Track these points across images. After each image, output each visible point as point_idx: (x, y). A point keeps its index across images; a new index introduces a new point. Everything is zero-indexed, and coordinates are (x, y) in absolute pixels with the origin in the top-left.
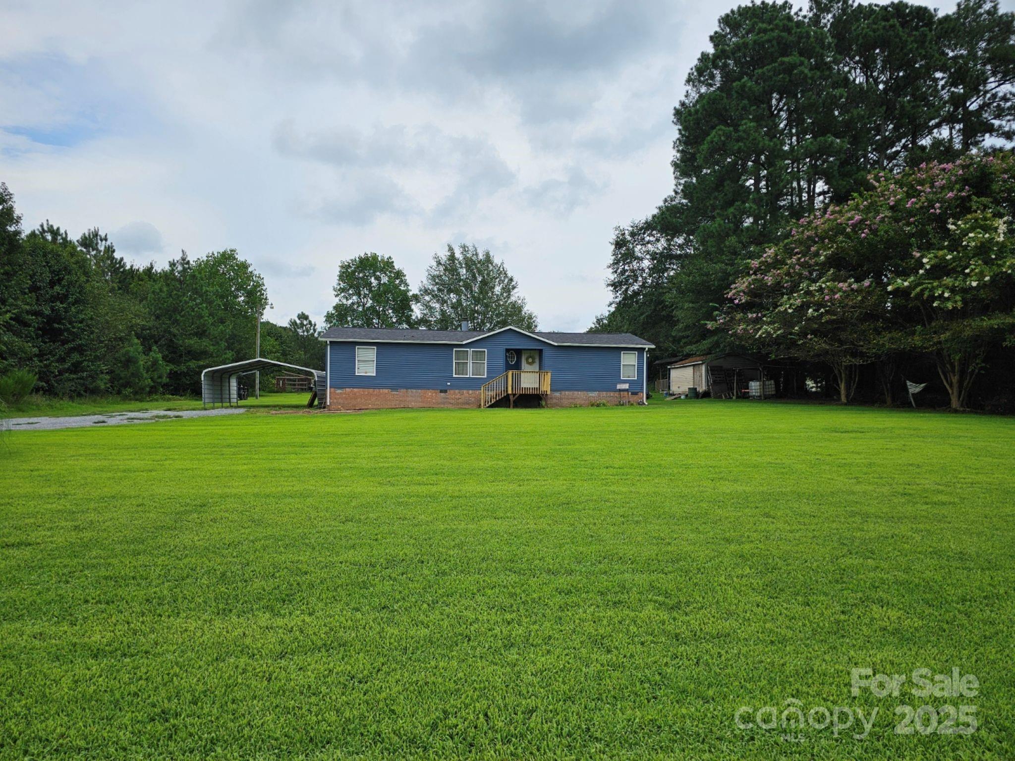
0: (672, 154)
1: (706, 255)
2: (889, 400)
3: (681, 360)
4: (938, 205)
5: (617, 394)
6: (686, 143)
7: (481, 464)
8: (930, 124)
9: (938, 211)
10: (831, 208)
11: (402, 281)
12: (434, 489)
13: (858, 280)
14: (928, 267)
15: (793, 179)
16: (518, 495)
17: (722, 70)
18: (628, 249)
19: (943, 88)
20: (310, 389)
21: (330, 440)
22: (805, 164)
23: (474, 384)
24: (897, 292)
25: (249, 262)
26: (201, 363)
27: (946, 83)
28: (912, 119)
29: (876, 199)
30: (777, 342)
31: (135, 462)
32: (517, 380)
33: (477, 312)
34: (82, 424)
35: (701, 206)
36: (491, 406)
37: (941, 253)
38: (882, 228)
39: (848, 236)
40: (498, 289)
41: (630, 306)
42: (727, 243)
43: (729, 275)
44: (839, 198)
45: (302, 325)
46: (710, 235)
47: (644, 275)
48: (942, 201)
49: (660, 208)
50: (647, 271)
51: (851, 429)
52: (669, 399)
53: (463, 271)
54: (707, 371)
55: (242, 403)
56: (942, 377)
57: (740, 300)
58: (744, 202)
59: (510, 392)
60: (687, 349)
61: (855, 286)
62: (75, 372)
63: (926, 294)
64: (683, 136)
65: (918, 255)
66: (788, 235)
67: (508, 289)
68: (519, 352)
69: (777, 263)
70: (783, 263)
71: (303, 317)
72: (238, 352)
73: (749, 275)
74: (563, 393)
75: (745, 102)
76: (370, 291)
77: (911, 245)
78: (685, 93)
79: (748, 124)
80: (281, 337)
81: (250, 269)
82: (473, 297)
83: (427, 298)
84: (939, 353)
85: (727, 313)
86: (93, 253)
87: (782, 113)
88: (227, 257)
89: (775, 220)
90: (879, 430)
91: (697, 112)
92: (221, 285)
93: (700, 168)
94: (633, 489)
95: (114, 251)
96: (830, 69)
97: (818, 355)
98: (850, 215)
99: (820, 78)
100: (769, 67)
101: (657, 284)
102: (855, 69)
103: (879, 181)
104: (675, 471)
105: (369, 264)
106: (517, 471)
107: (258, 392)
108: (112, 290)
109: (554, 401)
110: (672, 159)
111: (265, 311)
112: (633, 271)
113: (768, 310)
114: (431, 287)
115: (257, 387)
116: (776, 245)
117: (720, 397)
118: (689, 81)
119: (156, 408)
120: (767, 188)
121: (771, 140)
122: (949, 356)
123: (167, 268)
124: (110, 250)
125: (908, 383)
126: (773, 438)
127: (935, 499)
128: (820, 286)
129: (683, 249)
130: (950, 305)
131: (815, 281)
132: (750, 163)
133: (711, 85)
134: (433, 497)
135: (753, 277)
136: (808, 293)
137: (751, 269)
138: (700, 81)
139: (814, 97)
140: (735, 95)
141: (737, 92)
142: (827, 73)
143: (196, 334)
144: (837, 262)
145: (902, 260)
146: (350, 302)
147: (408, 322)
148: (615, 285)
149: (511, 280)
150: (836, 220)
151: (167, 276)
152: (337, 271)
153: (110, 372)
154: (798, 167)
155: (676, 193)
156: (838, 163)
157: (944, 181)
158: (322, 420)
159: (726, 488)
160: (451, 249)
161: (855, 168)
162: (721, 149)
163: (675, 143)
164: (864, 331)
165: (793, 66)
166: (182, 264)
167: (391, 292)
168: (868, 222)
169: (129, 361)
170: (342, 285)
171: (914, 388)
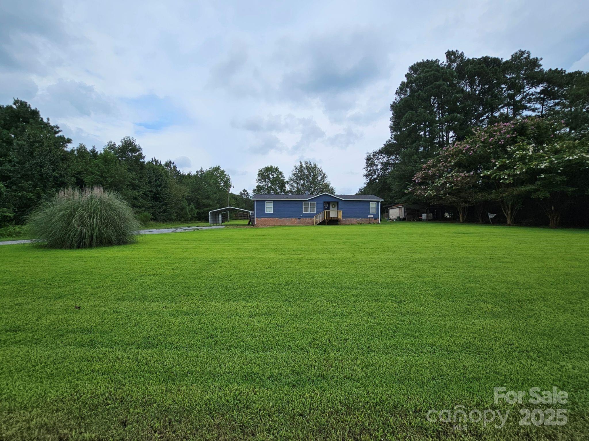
0: (390, 123)
1: (404, 163)
2: (481, 221)
3: (394, 205)
4: (502, 140)
5: (368, 220)
6: (395, 118)
7: (317, 247)
8: (499, 107)
9: (503, 143)
10: (457, 143)
11: (282, 176)
12: (300, 256)
13: (468, 172)
14: (498, 166)
15: (440, 131)
16: (333, 259)
17: (410, 88)
18: (372, 161)
19: (505, 91)
20: (248, 219)
21: (258, 237)
22: (445, 125)
23: (311, 216)
24: (485, 177)
25: (225, 170)
26: (208, 209)
27: (506, 89)
28: (491, 106)
29: (476, 139)
30: (433, 198)
31: (189, 246)
32: (328, 214)
33: (311, 187)
34: (168, 232)
35: (402, 143)
36: (318, 225)
37: (504, 160)
38: (479, 150)
39: (464, 154)
40: (319, 178)
41: (373, 184)
42: (413, 158)
43: (414, 171)
44: (459, 138)
45: (244, 194)
46: (406, 155)
47: (378, 172)
48: (504, 139)
49: (385, 145)
50: (380, 170)
51: (465, 233)
52: (389, 221)
53: (306, 171)
54: (404, 210)
55: (223, 224)
56: (504, 211)
57: (418, 181)
58: (419, 142)
59: (325, 219)
60: (396, 201)
61: (467, 175)
62: (164, 213)
63: (497, 177)
64: (394, 115)
65: (494, 161)
66: (438, 154)
67: (323, 178)
68: (329, 203)
69: (434, 166)
70: (436, 165)
71: (245, 191)
72: (221, 205)
73: (422, 171)
74: (347, 219)
75: (420, 101)
76: (270, 180)
77: (491, 157)
78: (395, 98)
79: (421, 110)
80: (236, 199)
81: (225, 173)
82: (310, 181)
83: (292, 182)
84: (502, 201)
85: (413, 186)
86: (169, 169)
87: (435, 105)
88: (217, 169)
89: (433, 148)
90: (477, 233)
91: (400, 106)
92: (215, 179)
93: (402, 128)
94: (378, 256)
95: (176, 168)
96: (456, 86)
97: (451, 203)
98: (465, 145)
99: (452, 90)
100: (430, 86)
101: (384, 175)
102: (466, 85)
103: (476, 131)
104: (395, 249)
105: (269, 170)
106: (331, 250)
107: (229, 219)
108: (176, 182)
109: (343, 222)
110: (389, 125)
111: (231, 189)
112: (374, 170)
113: (430, 185)
114: (293, 178)
115: (229, 217)
116: (433, 158)
117: (410, 220)
118: (396, 93)
119: (193, 226)
120: (429, 136)
121: (431, 116)
122: (507, 202)
123: (196, 173)
124: (175, 167)
125: (489, 214)
126: (433, 236)
127: (504, 261)
128: (452, 175)
129: (394, 161)
130: (507, 182)
131: (450, 173)
132: (422, 126)
133: (406, 95)
134: (300, 260)
135: (424, 171)
136: (447, 178)
137: (423, 168)
138: (401, 93)
139: (449, 98)
140: (416, 98)
141: (416, 97)
142: (454, 88)
143: (206, 198)
144: (459, 165)
145: (487, 163)
146: (262, 184)
147: (284, 192)
148: (367, 176)
149: (325, 174)
150: (458, 148)
151: (195, 177)
152: (257, 173)
153: (176, 213)
154: (442, 127)
155: (391, 138)
156: (459, 124)
157: (505, 130)
158: (254, 230)
159: (416, 256)
160: (301, 163)
161: (466, 126)
162: (410, 120)
163: (391, 118)
164: (471, 193)
165: (440, 85)
166: (201, 172)
167: (278, 180)
168: (472, 148)
169: (183, 208)
170: (259, 178)
171: (491, 216)
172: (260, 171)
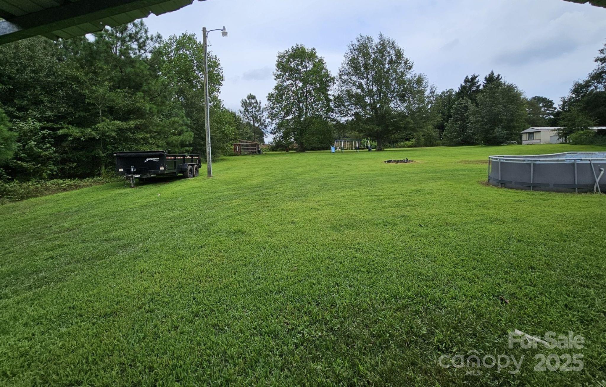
11: (323, 67)
45: (250, 104)
71: (251, 97)
105: (299, 54)
115: (209, 149)
146: (286, 84)
170: (280, 71)
172: (281, 57)
